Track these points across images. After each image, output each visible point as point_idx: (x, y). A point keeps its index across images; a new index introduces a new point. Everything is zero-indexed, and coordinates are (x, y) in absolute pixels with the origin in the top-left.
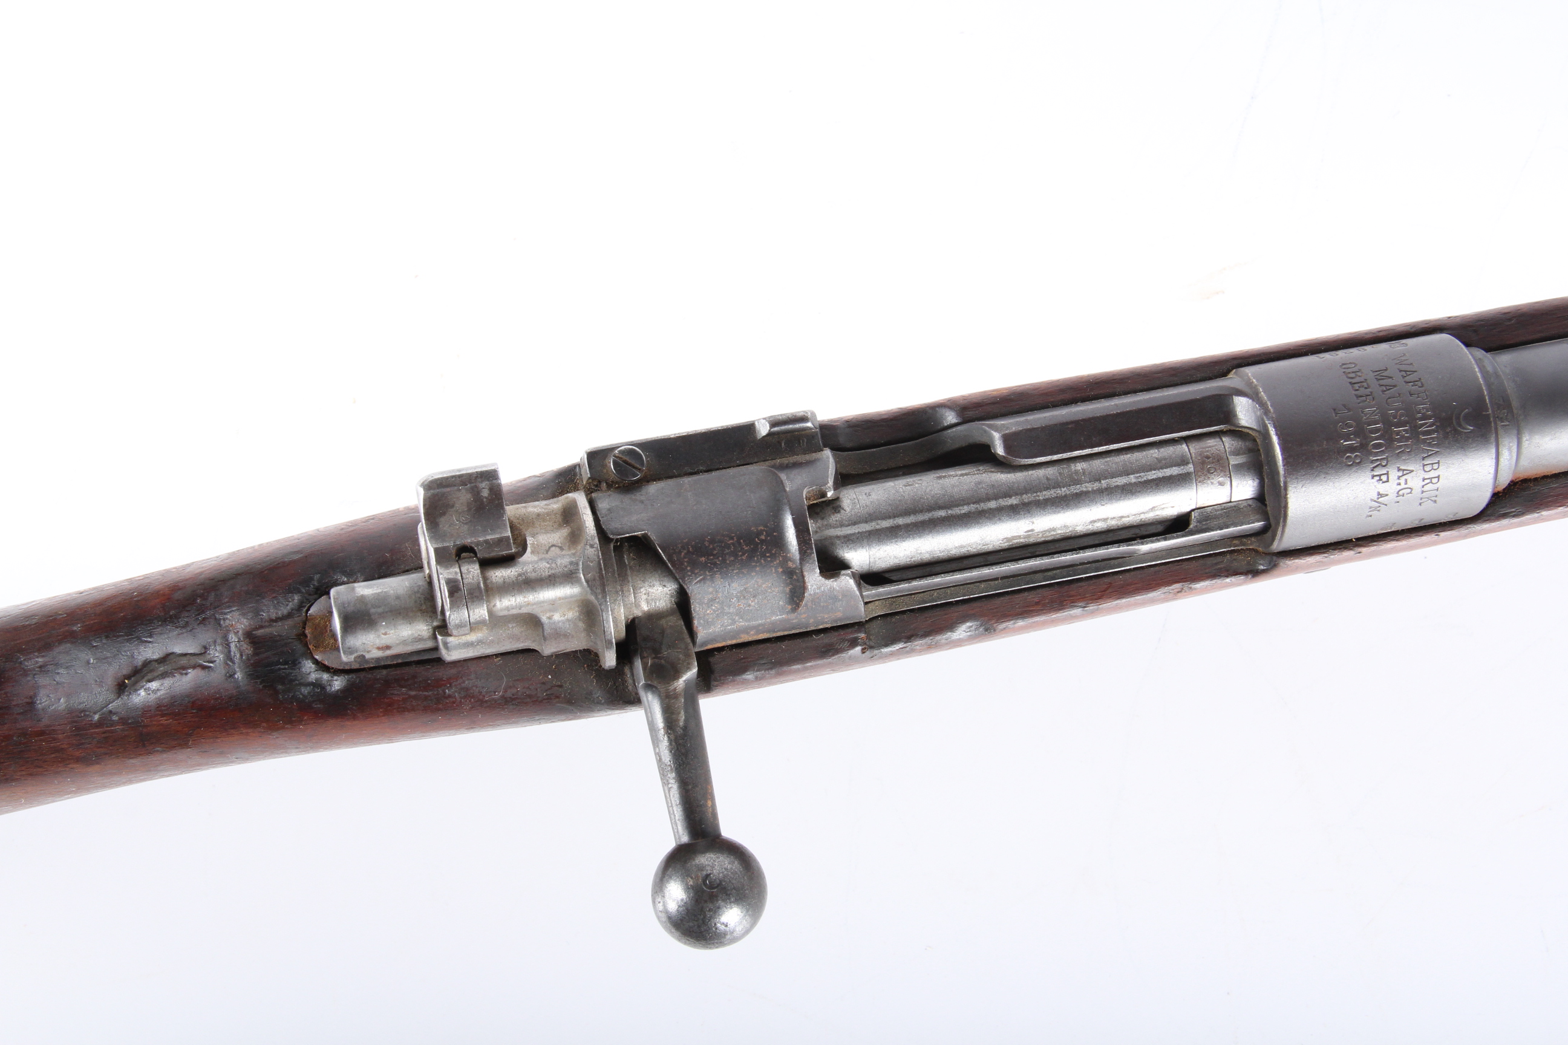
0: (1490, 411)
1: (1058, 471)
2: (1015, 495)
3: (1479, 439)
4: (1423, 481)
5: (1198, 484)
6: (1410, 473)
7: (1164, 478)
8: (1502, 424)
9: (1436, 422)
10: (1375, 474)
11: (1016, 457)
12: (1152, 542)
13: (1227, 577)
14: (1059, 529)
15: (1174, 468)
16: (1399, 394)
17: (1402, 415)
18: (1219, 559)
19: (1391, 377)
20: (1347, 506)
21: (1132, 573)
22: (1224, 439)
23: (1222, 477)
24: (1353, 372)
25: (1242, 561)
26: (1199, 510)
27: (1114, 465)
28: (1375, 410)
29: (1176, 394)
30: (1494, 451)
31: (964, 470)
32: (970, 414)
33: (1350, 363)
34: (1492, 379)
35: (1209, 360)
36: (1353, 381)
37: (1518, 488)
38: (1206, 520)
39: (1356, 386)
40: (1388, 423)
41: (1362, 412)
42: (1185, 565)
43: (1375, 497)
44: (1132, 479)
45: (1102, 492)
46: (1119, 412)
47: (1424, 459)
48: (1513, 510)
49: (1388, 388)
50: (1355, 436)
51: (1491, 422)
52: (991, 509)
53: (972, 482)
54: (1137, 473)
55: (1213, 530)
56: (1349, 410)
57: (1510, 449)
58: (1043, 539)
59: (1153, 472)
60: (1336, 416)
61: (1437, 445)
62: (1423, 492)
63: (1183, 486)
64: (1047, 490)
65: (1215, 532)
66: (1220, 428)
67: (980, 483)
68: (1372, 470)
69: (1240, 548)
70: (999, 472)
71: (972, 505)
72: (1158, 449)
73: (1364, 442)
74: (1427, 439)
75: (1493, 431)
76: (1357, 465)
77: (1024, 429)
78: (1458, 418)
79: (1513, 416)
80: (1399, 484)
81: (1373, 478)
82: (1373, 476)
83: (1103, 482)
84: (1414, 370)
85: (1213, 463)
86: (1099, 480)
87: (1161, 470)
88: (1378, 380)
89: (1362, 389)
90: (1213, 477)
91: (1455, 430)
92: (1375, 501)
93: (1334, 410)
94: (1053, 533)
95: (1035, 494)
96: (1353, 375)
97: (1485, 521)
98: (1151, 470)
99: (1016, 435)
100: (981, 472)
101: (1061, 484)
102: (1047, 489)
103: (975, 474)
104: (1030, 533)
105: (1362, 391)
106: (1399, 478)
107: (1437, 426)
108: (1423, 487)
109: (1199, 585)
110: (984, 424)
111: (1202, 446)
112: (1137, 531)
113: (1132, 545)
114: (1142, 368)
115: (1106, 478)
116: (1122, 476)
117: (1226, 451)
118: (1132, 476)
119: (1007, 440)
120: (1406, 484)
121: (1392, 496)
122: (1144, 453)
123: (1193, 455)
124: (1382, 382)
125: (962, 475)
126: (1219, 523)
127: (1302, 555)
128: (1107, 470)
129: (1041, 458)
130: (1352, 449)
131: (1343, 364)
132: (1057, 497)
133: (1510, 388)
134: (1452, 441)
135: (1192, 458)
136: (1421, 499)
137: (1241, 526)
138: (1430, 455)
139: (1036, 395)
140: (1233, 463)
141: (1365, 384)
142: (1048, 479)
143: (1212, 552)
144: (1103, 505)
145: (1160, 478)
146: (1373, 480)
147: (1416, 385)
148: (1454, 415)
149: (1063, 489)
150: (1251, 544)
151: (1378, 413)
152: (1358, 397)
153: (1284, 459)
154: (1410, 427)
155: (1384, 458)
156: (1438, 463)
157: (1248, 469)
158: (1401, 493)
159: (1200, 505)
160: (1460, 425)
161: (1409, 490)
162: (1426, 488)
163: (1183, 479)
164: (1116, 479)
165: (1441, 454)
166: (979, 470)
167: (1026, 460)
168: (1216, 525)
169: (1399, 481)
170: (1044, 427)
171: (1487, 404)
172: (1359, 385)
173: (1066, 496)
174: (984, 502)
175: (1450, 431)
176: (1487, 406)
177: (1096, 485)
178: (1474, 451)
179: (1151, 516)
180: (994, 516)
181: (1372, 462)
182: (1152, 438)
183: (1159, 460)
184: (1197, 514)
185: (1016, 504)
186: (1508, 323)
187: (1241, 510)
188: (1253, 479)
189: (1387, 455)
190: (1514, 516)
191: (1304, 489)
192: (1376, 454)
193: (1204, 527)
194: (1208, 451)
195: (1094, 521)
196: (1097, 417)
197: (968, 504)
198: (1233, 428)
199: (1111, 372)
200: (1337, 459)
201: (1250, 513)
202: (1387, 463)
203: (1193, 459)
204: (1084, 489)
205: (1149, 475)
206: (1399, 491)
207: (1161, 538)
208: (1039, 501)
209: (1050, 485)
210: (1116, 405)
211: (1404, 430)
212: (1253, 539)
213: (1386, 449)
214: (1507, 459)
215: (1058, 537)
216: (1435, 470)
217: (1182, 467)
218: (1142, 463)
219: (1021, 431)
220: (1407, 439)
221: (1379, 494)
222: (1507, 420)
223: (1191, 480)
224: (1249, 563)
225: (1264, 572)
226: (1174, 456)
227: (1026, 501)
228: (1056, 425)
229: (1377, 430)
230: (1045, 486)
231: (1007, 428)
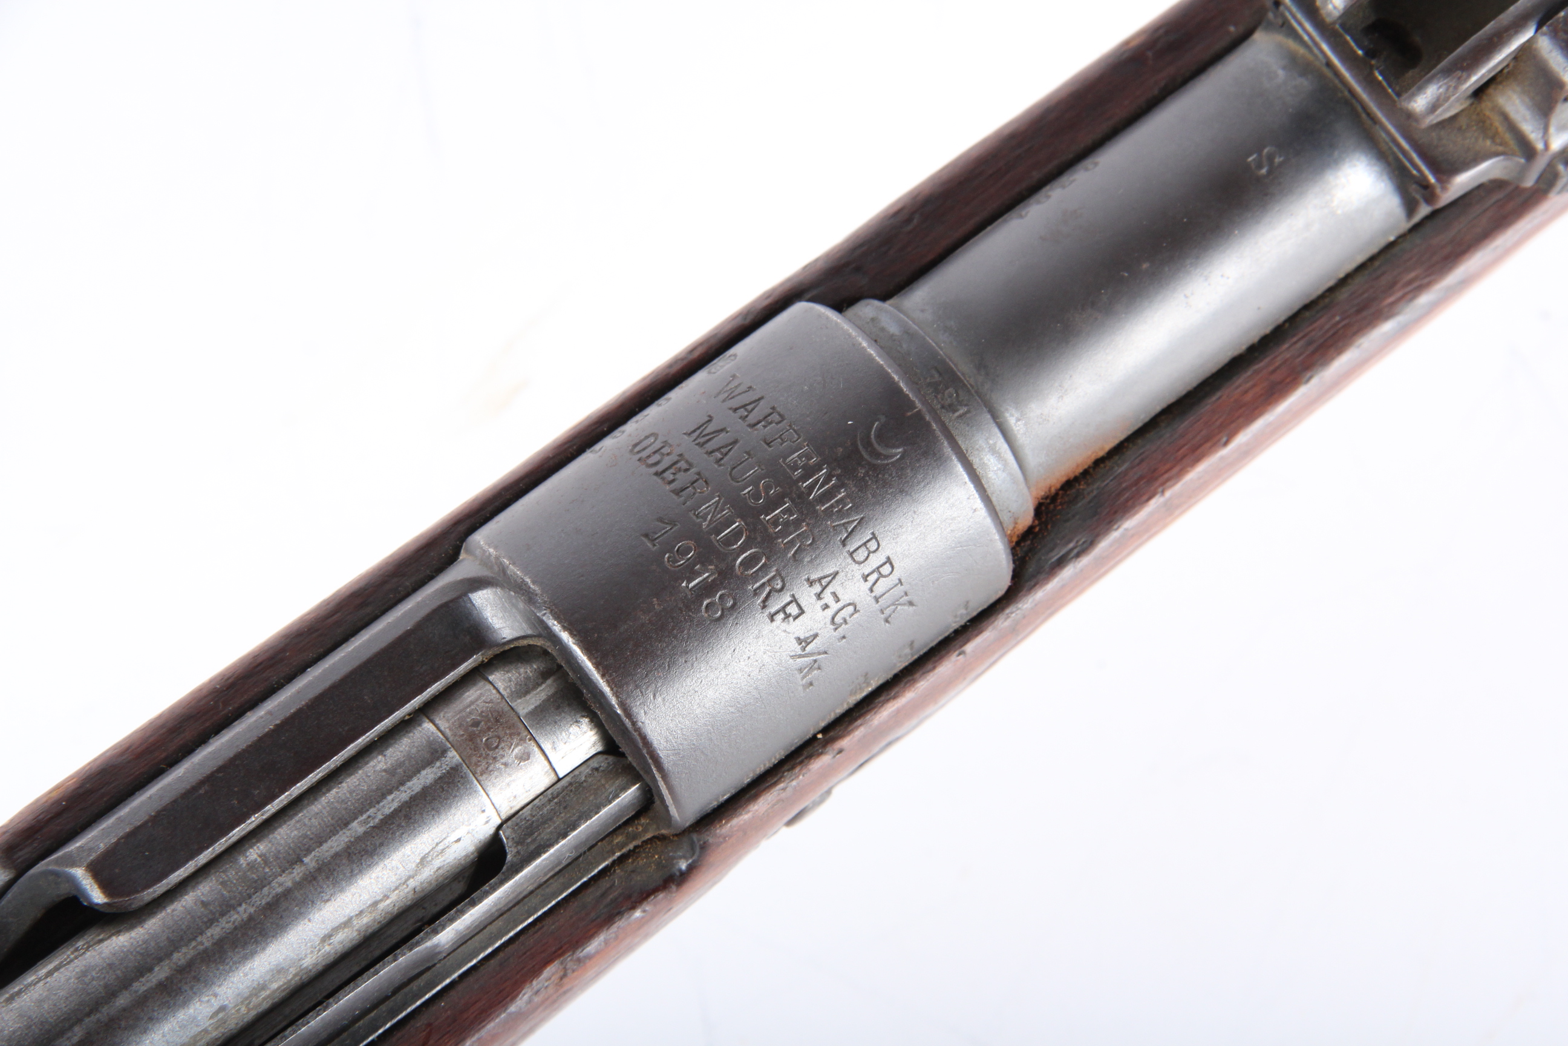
0: (919, 405)
1: (217, 881)
2: (158, 963)
3: (923, 462)
4: (866, 581)
5: (480, 778)
6: (834, 578)
7: (413, 798)
8: (957, 414)
9: (834, 469)
10: (773, 610)
11: (129, 895)
12: (452, 920)
13: (633, 908)
14: (271, 981)
15: (424, 773)
16: (748, 453)
17: (768, 487)
18: (605, 884)
19: (722, 430)
20: (756, 688)
21: (460, 987)
22: (491, 678)
23: (517, 745)
24: (655, 453)
25: (646, 868)
26: (509, 823)
27: (313, 820)
28: (718, 502)
29: (369, 641)
30: (959, 469)
31: (51, 963)
32: (24, 854)
33: (647, 437)
34: (905, 346)
35: (413, 548)
36: (660, 468)
37: (1061, 504)
38: (531, 834)
39: (669, 475)
40: (750, 513)
41: (697, 516)
42: (550, 925)
43: (798, 649)
44: (357, 827)
45: (315, 879)
46: (278, 722)
47: (844, 543)
48: (1071, 545)
49: (724, 450)
50: (703, 564)
51: (928, 425)
52: (124, 1010)
53: (70, 978)
54: (361, 812)
55: (551, 845)
56: (673, 523)
57: (993, 450)
58: (253, 1013)
59: (390, 798)
60: (654, 545)
61: (856, 508)
62: (877, 600)
63: (455, 796)
64: (211, 924)
65: (557, 847)
66: (475, 661)
67: (84, 973)
68: (764, 607)
69: (631, 846)
70: (113, 935)
71: (87, 1020)
72: (381, 753)
73: (723, 566)
74: (832, 506)
75: (942, 438)
76: (732, 611)
77: (122, 838)
78: (868, 444)
79: (969, 391)
80: (826, 607)
81: (772, 620)
82: (772, 617)
83: (306, 860)
84: (756, 397)
85: (489, 729)
86: (299, 860)
87: (402, 788)
88: (701, 445)
89: (680, 476)
90: (501, 752)
91: (874, 468)
92: (800, 656)
93: (646, 536)
94: (264, 994)
95: (194, 944)
96: (656, 457)
97: (1031, 589)
98: (383, 796)
99: (111, 854)
100: (82, 951)
101: (233, 902)
102: (211, 922)
103: (72, 961)
104: (221, 1015)
105: (682, 479)
106: (819, 596)
107: (839, 477)
108: (871, 590)
109: (592, 947)
110: (48, 864)
111: (457, 709)
112: (420, 913)
113: (418, 944)
114: (302, 619)
115: (309, 851)
116: (338, 833)
117: (502, 696)
118: (355, 824)
119: (99, 870)
120: (838, 600)
121: (827, 633)
122: (360, 772)
123: (448, 732)
124: (710, 446)
125: (50, 974)
126: (555, 828)
127: (741, 807)
128: (305, 836)
129: (177, 873)
130: (707, 589)
131: (636, 445)
132: (236, 928)
133: (944, 345)
134: (877, 488)
135: (447, 739)
136: (882, 612)
137: (597, 813)
138: (853, 531)
139: (129, 762)
140: (526, 711)
141: (683, 465)
142: (204, 904)
143: (585, 879)
144: (328, 900)
145: (406, 802)
146: (774, 624)
147: (771, 423)
148: (859, 443)
149: (241, 909)
150: (645, 831)
151: (725, 504)
152: (678, 492)
153: (597, 666)
154: (792, 500)
155: (773, 577)
156: (874, 537)
157: (558, 708)
158: (838, 619)
159: (506, 812)
160: (878, 455)
161: (851, 609)
162: (879, 589)
163: (449, 783)
164: (329, 843)
165: (870, 519)
166: (77, 950)
167: (151, 890)
168: (551, 833)
169: (822, 602)
170: (155, 817)
171: (908, 395)
172: (672, 470)
173: (251, 918)
174: (106, 1003)
175: (867, 474)
176: (909, 399)
177: (298, 872)
178: (924, 486)
179: (427, 875)
180: (138, 1019)
181: (756, 593)
182: (360, 740)
183: (391, 772)
184: (509, 832)
185: (167, 978)
186: (910, 228)
187: (585, 784)
188: (577, 722)
189: (774, 569)
190: (1078, 555)
191: (659, 699)
192: (755, 577)
193: (532, 847)
194: (470, 713)
195: (329, 936)
196: (244, 751)
197: (79, 1021)
198: (497, 650)
199: (249, 654)
200: (691, 620)
201: (603, 781)
202: (783, 581)
203: (451, 740)
204: (280, 890)
205: (383, 806)
206: (833, 618)
207: (465, 905)
208: (205, 951)
209: (214, 914)
210: (270, 713)
211: (784, 512)
212: (643, 821)
213: (768, 558)
214: (999, 469)
215: (278, 997)
216: (874, 552)
217: (438, 764)
218: (363, 791)
219: (117, 843)
220: (797, 524)
221: (799, 640)
222: (961, 403)
223: (464, 777)
224: (660, 866)
225: (691, 868)
226: (414, 750)
227: (182, 962)
228: (175, 801)
229: (737, 534)
230: (205, 919)
231: (91, 850)
